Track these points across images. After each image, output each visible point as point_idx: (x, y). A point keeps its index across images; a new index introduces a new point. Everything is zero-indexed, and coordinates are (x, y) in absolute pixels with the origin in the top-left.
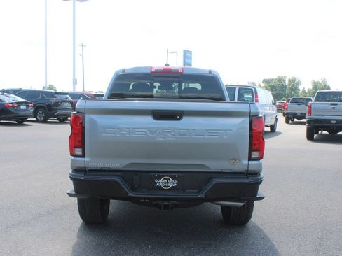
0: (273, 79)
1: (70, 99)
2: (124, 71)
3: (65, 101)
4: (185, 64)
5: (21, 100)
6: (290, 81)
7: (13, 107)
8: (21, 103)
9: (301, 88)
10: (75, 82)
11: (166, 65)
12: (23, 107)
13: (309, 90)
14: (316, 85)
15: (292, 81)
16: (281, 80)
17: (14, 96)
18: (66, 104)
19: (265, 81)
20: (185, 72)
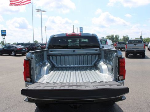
0: (110, 36)
1: (40, 46)
2: (54, 36)
3: (39, 47)
4: (80, 32)
5: (23, 47)
6: (115, 36)
7: (20, 50)
8: (23, 48)
9: (119, 38)
10: (42, 39)
11: (73, 32)
12: (24, 49)
13: (122, 39)
14: (124, 37)
15: (116, 36)
16: (112, 36)
17: (21, 46)
18: (39, 48)
19: (107, 36)
20: (82, 35)
